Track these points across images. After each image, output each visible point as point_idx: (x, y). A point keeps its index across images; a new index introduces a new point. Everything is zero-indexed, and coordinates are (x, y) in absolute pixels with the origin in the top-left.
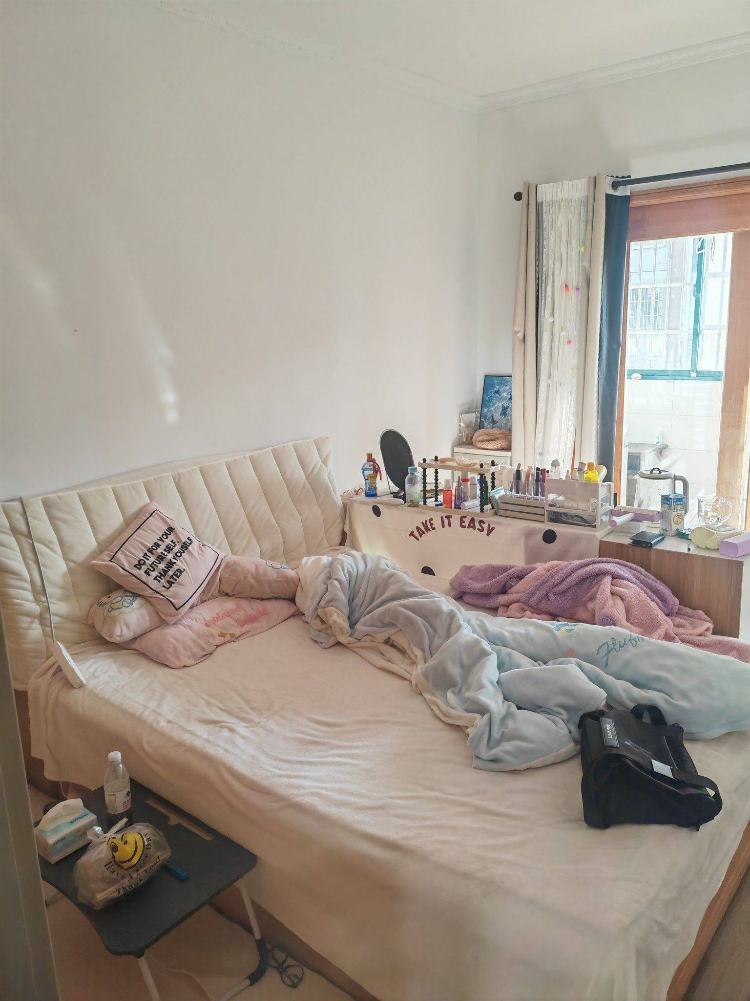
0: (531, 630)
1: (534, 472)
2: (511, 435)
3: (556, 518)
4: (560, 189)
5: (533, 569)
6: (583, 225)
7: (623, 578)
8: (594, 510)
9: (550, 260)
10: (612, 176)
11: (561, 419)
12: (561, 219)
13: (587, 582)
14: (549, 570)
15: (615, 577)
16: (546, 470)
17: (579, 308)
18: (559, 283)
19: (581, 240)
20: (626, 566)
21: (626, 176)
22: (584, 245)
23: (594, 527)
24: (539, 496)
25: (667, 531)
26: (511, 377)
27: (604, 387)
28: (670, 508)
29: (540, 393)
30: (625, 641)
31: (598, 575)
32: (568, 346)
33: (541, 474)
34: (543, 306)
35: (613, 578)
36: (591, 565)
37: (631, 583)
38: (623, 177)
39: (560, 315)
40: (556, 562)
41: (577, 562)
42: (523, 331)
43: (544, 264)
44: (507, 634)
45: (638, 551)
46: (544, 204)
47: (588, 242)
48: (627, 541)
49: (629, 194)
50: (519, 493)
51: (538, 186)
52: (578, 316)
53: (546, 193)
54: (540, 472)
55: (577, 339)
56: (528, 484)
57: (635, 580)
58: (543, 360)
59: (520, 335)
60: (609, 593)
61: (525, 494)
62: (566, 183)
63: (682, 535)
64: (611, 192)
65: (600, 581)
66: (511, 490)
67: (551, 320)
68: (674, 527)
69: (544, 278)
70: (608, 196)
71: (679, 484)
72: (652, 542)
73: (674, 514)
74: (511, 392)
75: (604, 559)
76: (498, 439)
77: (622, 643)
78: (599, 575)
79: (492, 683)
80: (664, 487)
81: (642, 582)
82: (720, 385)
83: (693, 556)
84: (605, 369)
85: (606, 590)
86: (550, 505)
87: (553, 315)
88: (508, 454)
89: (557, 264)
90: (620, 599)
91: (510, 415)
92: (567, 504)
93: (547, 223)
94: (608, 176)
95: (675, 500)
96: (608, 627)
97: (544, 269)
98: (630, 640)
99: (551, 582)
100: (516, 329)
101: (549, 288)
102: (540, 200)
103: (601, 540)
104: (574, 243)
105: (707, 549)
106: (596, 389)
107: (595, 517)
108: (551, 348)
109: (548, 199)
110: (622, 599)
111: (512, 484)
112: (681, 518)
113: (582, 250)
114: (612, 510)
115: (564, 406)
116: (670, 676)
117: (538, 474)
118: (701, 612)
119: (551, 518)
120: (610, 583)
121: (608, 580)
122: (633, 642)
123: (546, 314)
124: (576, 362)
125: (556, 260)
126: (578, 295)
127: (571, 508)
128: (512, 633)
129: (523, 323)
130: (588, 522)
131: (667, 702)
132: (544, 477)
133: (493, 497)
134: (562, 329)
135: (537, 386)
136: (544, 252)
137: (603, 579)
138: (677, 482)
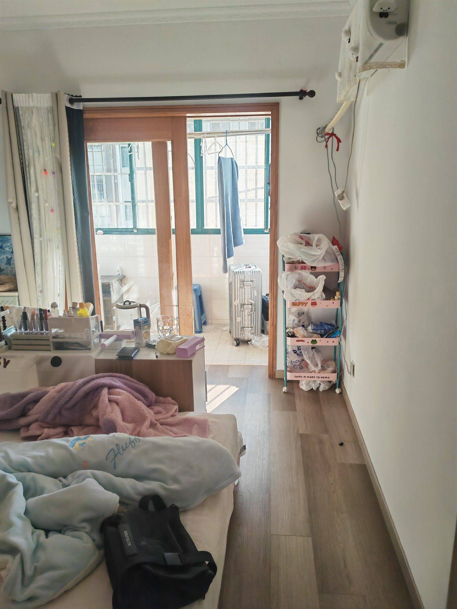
0: (50, 450)
1: (37, 312)
2: (16, 280)
3: (60, 346)
4: (31, 99)
5: (46, 393)
6: (51, 127)
7: (116, 387)
8: (88, 337)
9: (30, 151)
10: (68, 94)
11: (53, 267)
12: (35, 121)
13: (90, 395)
14: (59, 392)
15: (111, 387)
16: (47, 310)
17: (56, 187)
18: (39, 168)
19: (52, 138)
20: (116, 377)
21: (78, 96)
22: (54, 141)
23: (90, 349)
24: (44, 330)
25: (140, 344)
26: (10, 236)
27: (81, 243)
28: (141, 329)
29: (35, 248)
30: (126, 444)
32: (51, 214)
33: (43, 314)
34: (29, 184)
35: (109, 388)
36: (91, 382)
37: (122, 389)
38: (76, 96)
39: (43, 191)
40: (63, 384)
41: (80, 381)
42: (16, 201)
43: (26, 153)
44: (29, 460)
45: (123, 363)
46: (20, 109)
47: (56, 138)
49: (82, 108)
50: (27, 330)
51: (13, 94)
52: (57, 192)
53: (20, 100)
54: (42, 312)
55: (58, 209)
56: (34, 322)
57: (124, 387)
58: (34, 223)
59: (14, 205)
60: (107, 401)
61: (33, 330)
62: (35, 95)
63: (150, 346)
64: (69, 105)
65: (100, 393)
66: (20, 328)
67: (37, 195)
68: (144, 341)
69: (27, 164)
70: (67, 108)
71: (143, 310)
72: (132, 356)
73: (144, 332)
74: (12, 247)
75: (101, 374)
76: (6, 283)
77: (125, 446)
78: (99, 388)
79: (20, 517)
80: (133, 314)
81: (129, 386)
82: (155, 237)
83: (160, 361)
84: (80, 229)
85: (105, 400)
86: (54, 337)
87: (37, 191)
88: (16, 294)
89: (36, 154)
90: (116, 405)
91: (13, 264)
92: (67, 335)
93: (24, 122)
94: (65, 94)
95: (143, 323)
96: (111, 435)
97: (26, 157)
98: (130, 443)
99: (62, 401)
100: (10, 200)
101: (32, 171)
102: (16, 105)
103: (96, 358)
104: (47, 140)
105: (168, 354)
106: (76, 244)
107: (89, 343)
108: (39, 214)
109: (22, 105)
110: (117, 404)
111: (21, 323)
112: (148, 333)
113: (53, 145)
114: (101, 334)
115: (55, 257)
117: (41, 314)
118: (169, 399)
119: (56, 347)
120: (107, 393)
121: (105, 391)
122: (133, 444)
123: (32, 190)
124: (59, 225)
125: (35, 151)
126: (54, 177)
127: (70, 338)
128: (34, 457)
129: (14, 195)
130: (84, 346)
131: (164, 488)
132: (46, 316)
133: (6, 336)
134: (46, 201)
135: (32, 243)
136: (25, 145)
137: (101, 390)
138: (142, 308)
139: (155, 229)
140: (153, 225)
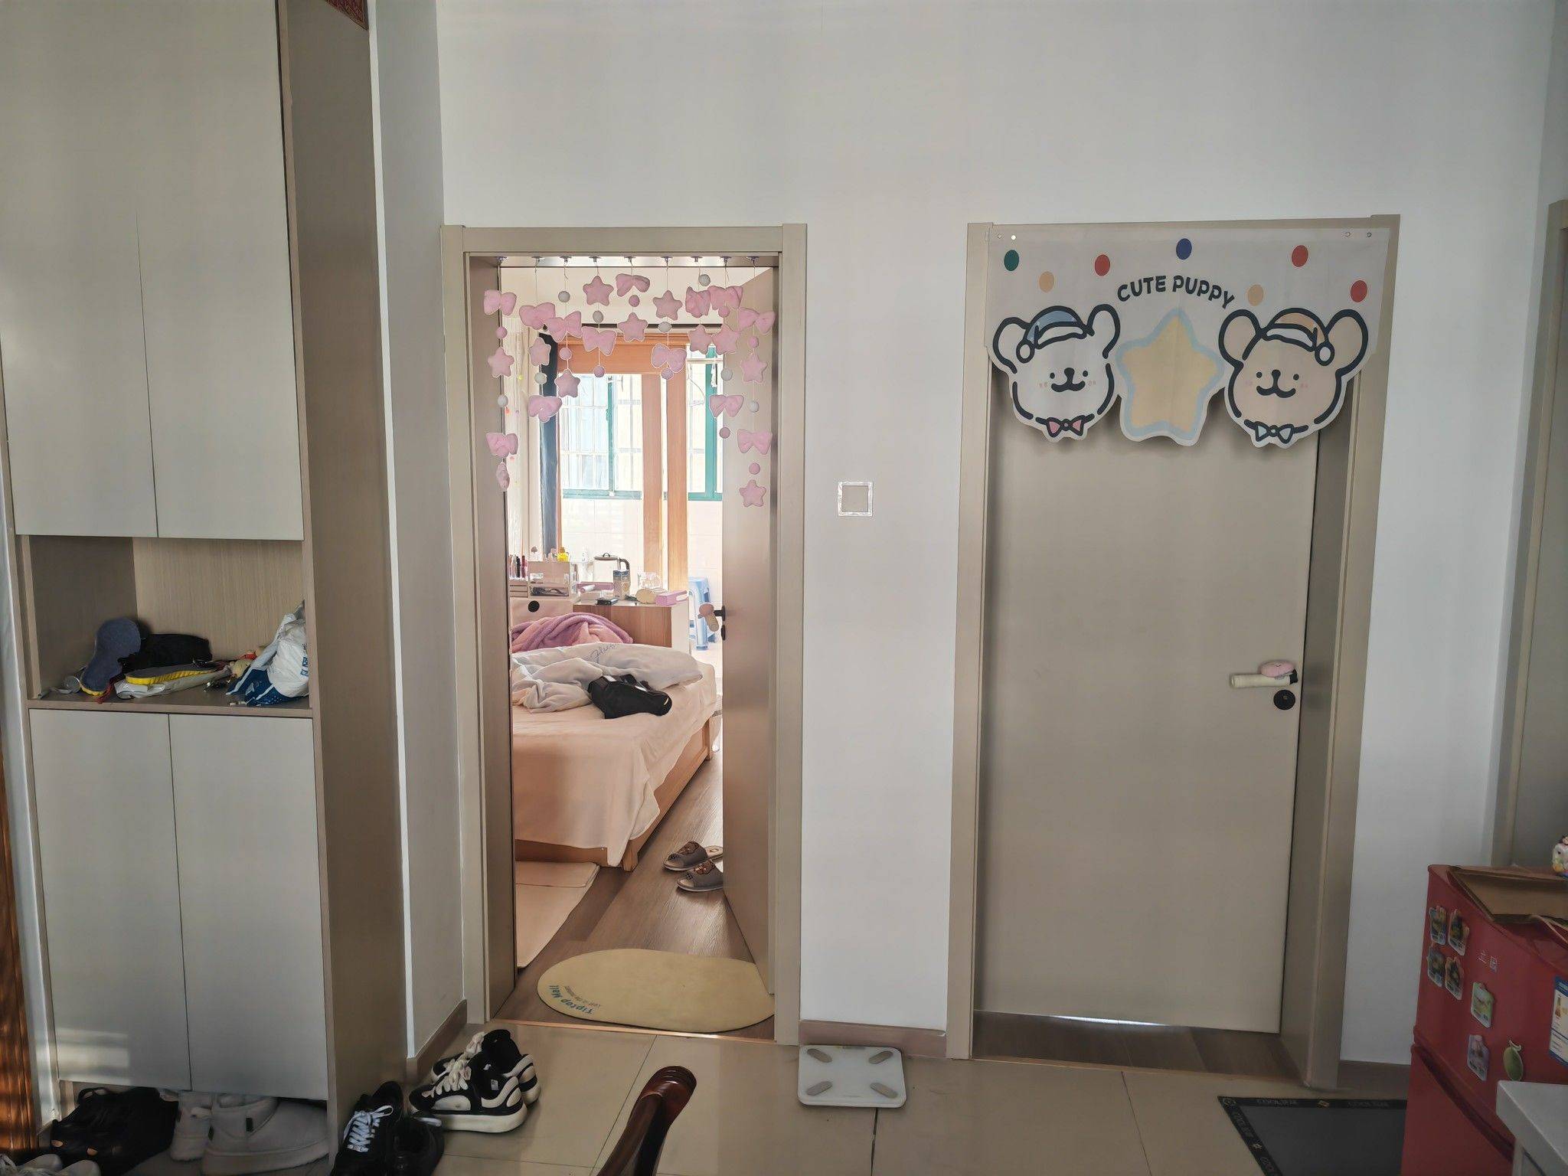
1: (514, 559)
3: (538, 592)
7: (595, 623)
13: (571, 629)
20: (595, 617)
22: (521, 374)
23: (568, 596)
25: (620, 595)
28: (619, 580)
31: (577, 623)
35: (589, 624)
36: (571, 618)
37: (600, 625)
40: (546, 618)
41: (560, 618)
45: (602, 607)
48: (594, 603)
54: (519, 559)
57: (602, 624)
60: (588, 632)
63: (629, 598)
65: (580, 625)
68: (624, 593)
71: (623, 565)
72: (612, 601)
73: (623, 583)
75: (580, 614)
77: (606, 648)
78: (579, 622)
80: (613, 566)
81: (607, 626)
82: (640, 503)
83: (639, 608)
85: (586, 631)
86: (532, 583)
92: (546, 581)
95: (622, 575)
99: (545, 631)
103: (575, 603)
105: (648, 603)
107: (568, 590)
110: (597, 635)
112: (627, 586)
113: (520, 378)
114: (578, 584)
116: (637, 658)
117: (518, 561)
119: (533, 593)
120: (587, 627)
121: (586, 624)
126: (518, 417)
127: (549, 583)
130: (560, 593)
131: (638, 671)
132: (524, 562)
137: (582, 625)
138: (622, 563)
139: (640, 492)
140: (639, 486)
